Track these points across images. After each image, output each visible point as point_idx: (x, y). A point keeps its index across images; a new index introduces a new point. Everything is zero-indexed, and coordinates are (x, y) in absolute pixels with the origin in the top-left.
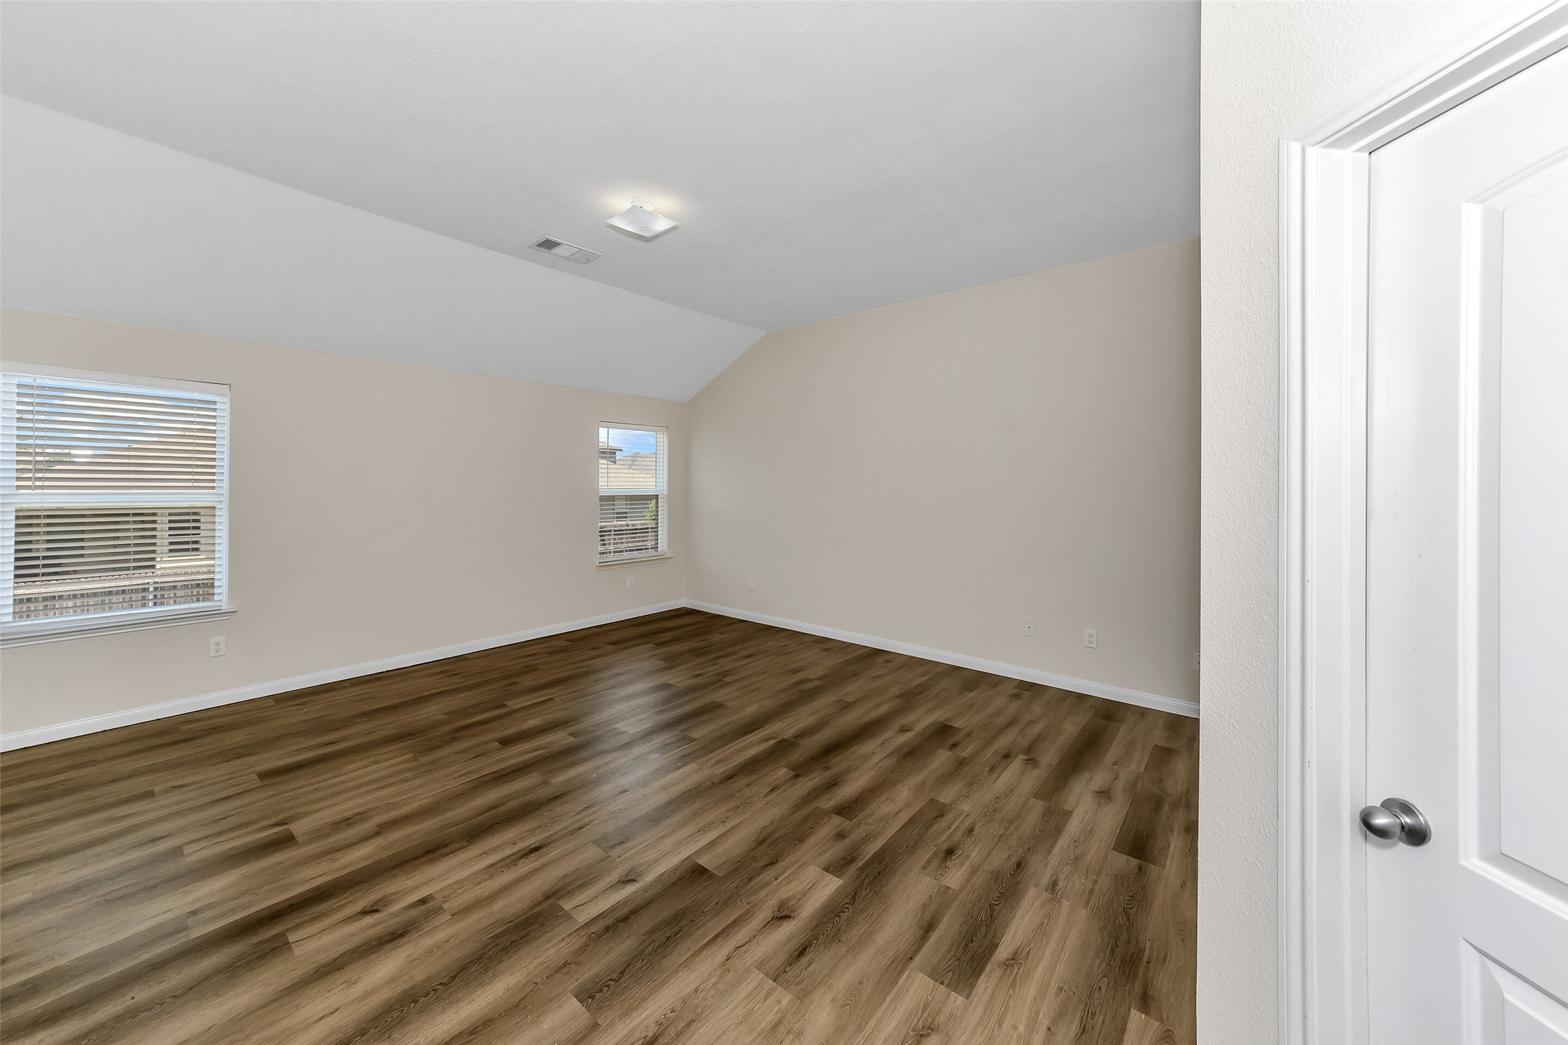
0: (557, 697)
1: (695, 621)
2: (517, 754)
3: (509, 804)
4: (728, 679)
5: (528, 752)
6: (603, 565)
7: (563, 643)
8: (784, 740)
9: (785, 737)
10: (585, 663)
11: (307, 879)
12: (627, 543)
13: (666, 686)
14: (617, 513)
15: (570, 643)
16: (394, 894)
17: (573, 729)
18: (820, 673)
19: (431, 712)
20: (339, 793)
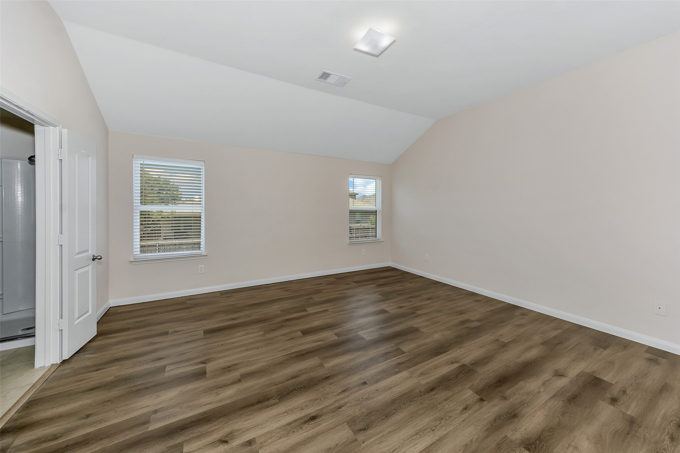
0: (330, 309)
1: (396, 274)
2: (309, 342)
3: (302, 377)
4: (419, 312)
5: (314, 341)
6: (351, 244)
7: (333, 279)
8: (464, 366)
9: (465, 363)
10: (343, 292)
11: (204, 404)
12: (361, 233)
13: (383, 311)
14: (357, 221)
15: (336, 280)
16: (238, 430)
17: (337, 331)
18: (477, 317)
19: (275, 309)
20: (230, 349)
